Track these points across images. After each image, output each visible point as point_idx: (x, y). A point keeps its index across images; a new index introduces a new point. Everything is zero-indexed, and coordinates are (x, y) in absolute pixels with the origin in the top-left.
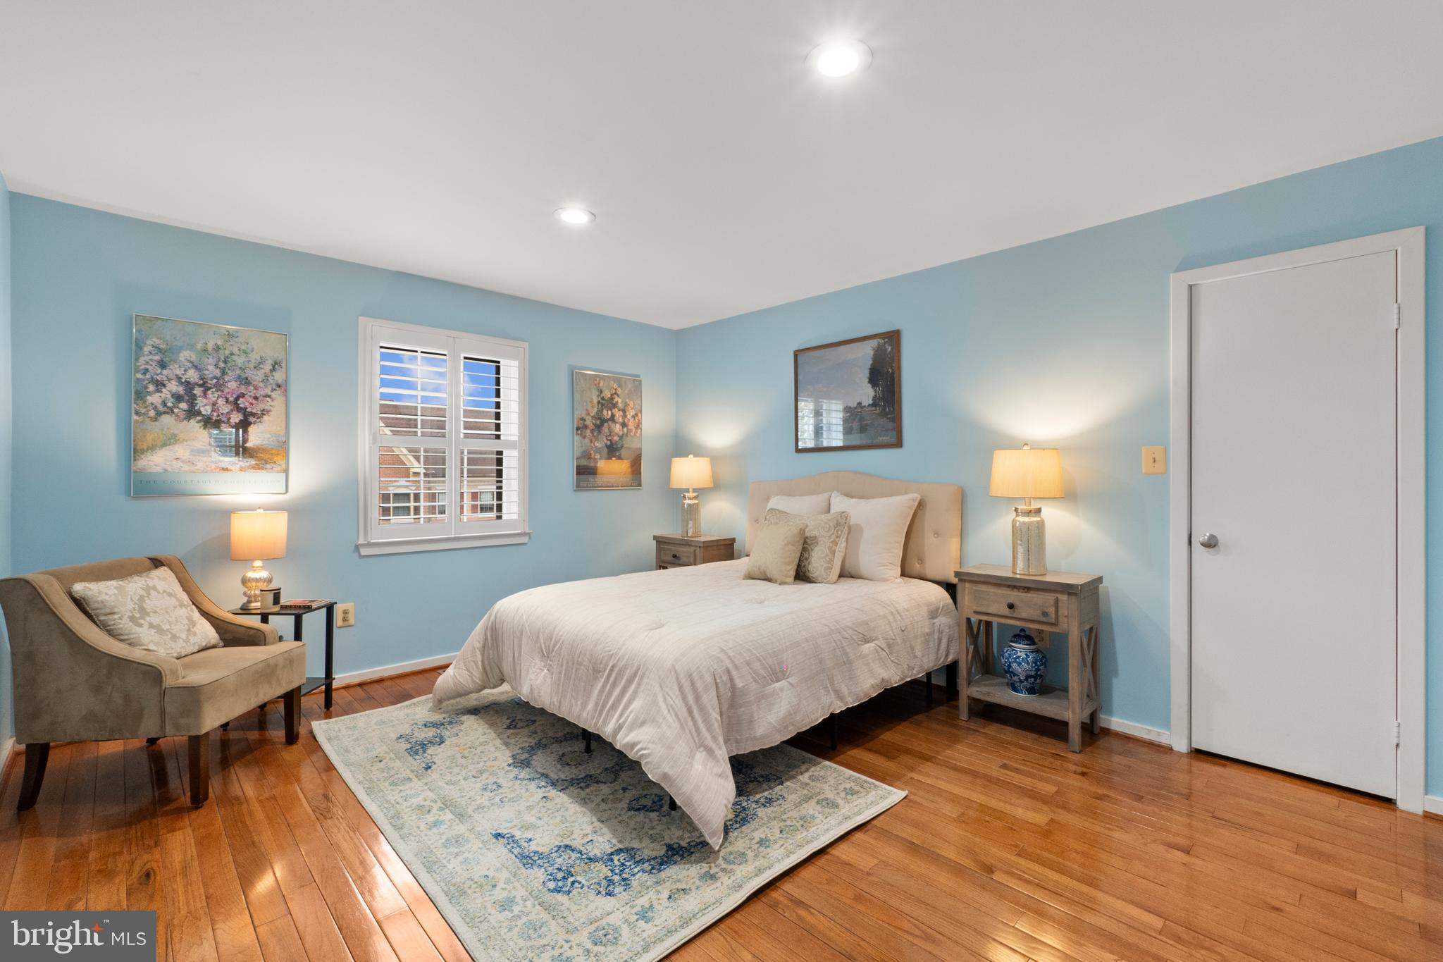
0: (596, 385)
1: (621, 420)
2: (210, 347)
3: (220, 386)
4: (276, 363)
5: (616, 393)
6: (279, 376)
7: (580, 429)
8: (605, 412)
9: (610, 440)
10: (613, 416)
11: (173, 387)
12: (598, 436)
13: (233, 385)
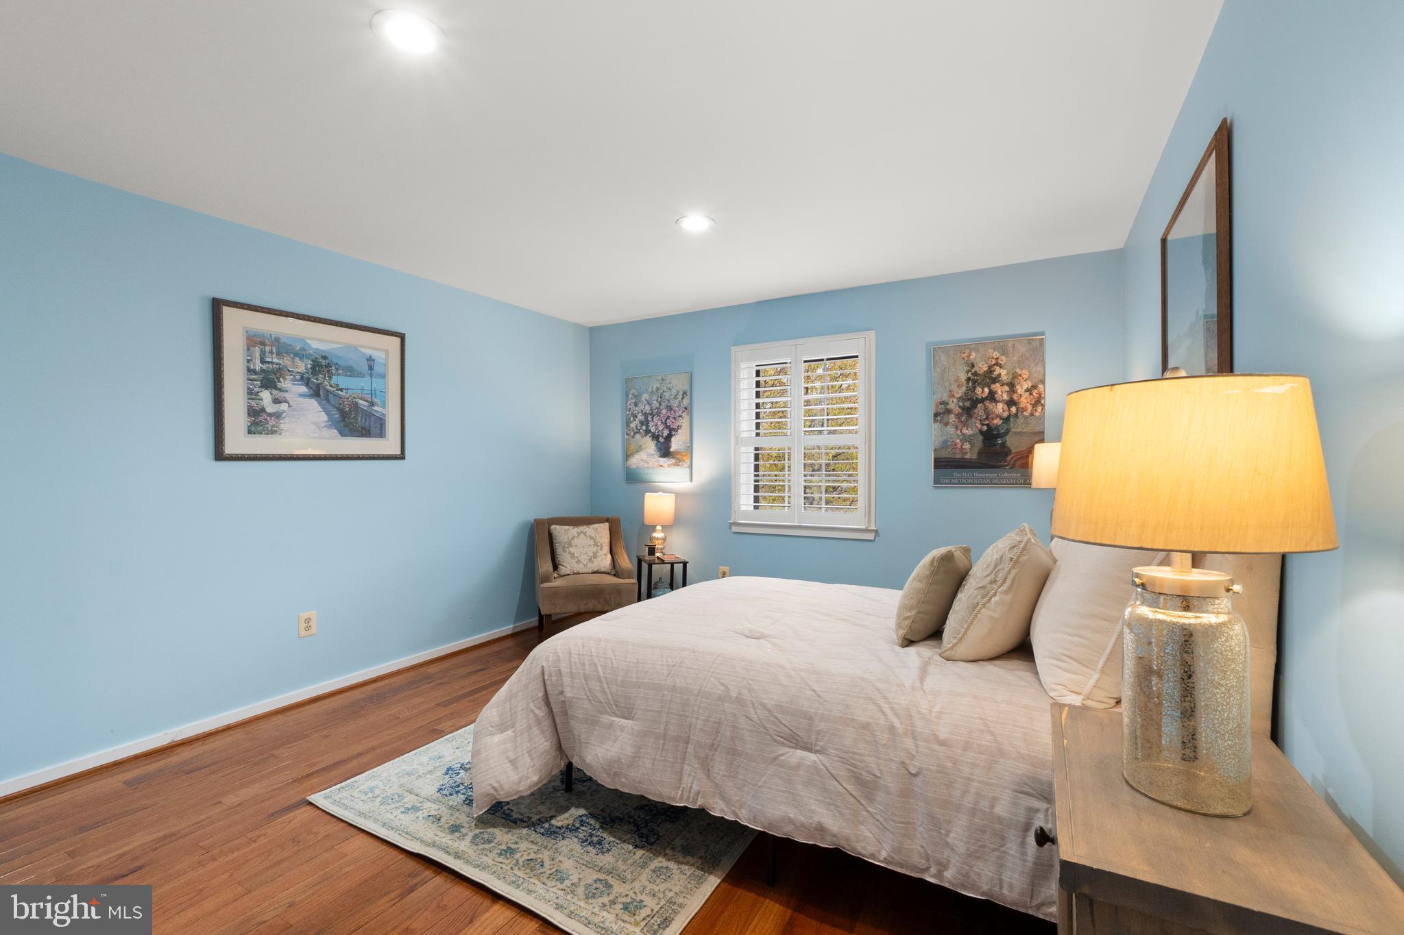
0: (963, 359)
1: (1005, 397)
2: (654, 389)
3: (658, 414)
4: (684, 393)
5: (997, 364)
6: (686, 402)
7: (941, 414)
8: (979, 390)
9: (987, 425)
10: (992, 394)
11: (640, 417)
12: (967, 420)
13: (664, 411)
